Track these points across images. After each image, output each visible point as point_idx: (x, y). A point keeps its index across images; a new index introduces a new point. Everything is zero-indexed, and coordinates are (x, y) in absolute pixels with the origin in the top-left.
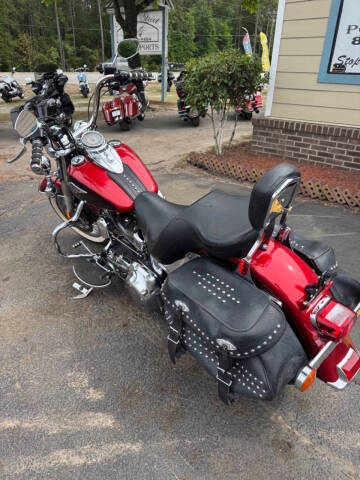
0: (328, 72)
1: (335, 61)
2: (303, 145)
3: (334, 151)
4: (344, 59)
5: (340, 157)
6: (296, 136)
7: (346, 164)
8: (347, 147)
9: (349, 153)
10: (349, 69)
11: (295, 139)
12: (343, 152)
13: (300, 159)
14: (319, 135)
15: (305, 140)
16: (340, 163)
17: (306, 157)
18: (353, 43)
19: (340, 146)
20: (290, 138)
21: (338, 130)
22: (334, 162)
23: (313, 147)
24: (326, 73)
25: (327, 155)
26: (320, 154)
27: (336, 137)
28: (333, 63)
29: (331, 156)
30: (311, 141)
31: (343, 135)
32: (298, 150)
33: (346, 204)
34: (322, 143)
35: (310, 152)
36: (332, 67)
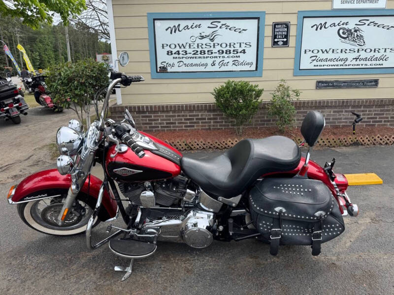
0: (157, 72)
1: (159, 65)
2: (155, 120)
3: (176, 120)
4: (165, 64)
5: (181, 123)
6: (147, 114)
7: (185, 126)
8: (183, 116)
9: (185, 119)
10: (169, 69)
11: (147, 117)
12: (181, 119)
13: (154, 129)
14: (163, 111)
15: (155, 116)
16: (182, 127)
17: (158, 127)
18: (168, 54)
19: (179, 116)
20: (143, 117)
21: (175, 106)
22: (178, 127)
23: (161, 120)
24: (156, 73)
25: (172, 123)
26: (167, 123)
27: (174, 111)
28: (158, 66)
29: (175, 123)
30: (159, 116)
31: (179, 110)
32: (151, 124)
33: (204, 148)
34: (166, 116)
35: (160, 124)
36: (158, 69)
